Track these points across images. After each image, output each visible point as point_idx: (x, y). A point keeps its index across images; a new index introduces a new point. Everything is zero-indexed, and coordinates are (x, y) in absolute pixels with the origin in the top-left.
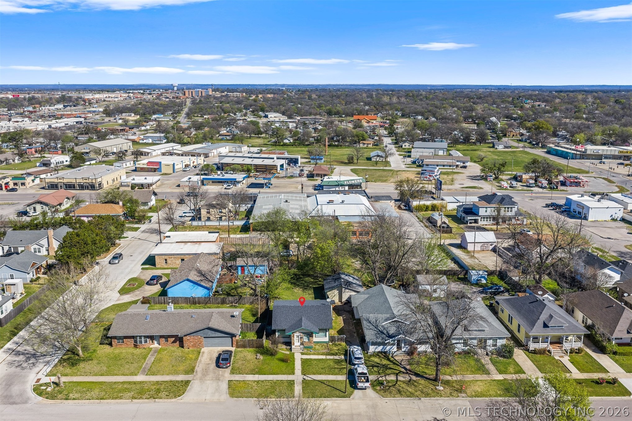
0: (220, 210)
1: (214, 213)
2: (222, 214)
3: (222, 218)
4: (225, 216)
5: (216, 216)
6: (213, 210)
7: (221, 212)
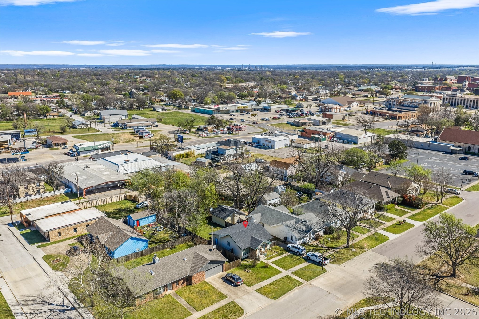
0: (38, 184)
1: (32, 187)
2: (41, 187)
3: (40, 191)
4: (43, 188)
5: (34, 190)
6: (30, 185)
7: (39, 186)
